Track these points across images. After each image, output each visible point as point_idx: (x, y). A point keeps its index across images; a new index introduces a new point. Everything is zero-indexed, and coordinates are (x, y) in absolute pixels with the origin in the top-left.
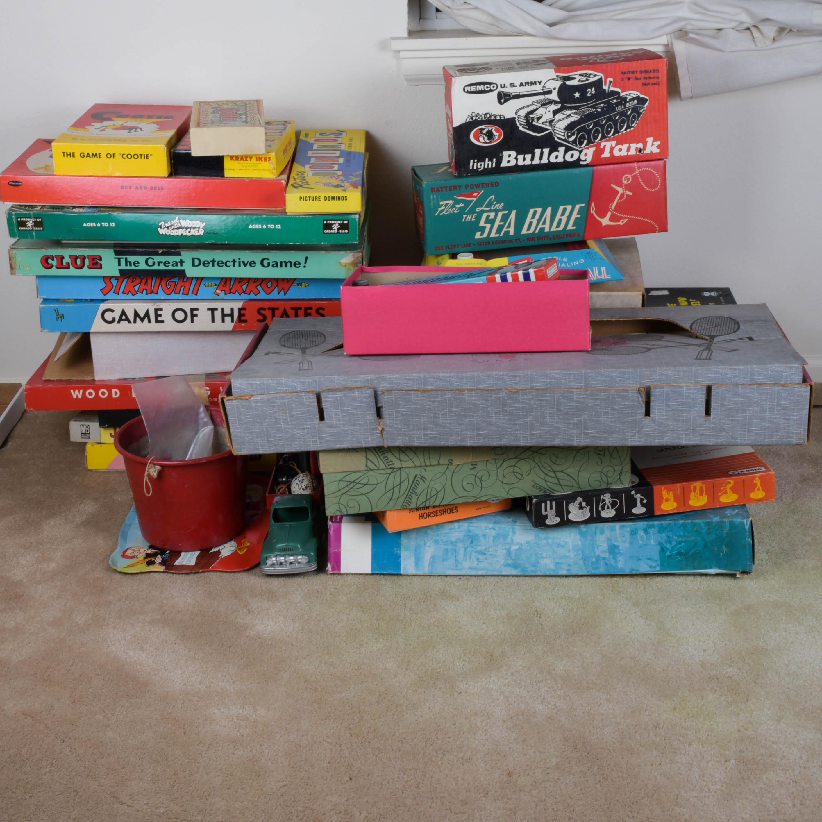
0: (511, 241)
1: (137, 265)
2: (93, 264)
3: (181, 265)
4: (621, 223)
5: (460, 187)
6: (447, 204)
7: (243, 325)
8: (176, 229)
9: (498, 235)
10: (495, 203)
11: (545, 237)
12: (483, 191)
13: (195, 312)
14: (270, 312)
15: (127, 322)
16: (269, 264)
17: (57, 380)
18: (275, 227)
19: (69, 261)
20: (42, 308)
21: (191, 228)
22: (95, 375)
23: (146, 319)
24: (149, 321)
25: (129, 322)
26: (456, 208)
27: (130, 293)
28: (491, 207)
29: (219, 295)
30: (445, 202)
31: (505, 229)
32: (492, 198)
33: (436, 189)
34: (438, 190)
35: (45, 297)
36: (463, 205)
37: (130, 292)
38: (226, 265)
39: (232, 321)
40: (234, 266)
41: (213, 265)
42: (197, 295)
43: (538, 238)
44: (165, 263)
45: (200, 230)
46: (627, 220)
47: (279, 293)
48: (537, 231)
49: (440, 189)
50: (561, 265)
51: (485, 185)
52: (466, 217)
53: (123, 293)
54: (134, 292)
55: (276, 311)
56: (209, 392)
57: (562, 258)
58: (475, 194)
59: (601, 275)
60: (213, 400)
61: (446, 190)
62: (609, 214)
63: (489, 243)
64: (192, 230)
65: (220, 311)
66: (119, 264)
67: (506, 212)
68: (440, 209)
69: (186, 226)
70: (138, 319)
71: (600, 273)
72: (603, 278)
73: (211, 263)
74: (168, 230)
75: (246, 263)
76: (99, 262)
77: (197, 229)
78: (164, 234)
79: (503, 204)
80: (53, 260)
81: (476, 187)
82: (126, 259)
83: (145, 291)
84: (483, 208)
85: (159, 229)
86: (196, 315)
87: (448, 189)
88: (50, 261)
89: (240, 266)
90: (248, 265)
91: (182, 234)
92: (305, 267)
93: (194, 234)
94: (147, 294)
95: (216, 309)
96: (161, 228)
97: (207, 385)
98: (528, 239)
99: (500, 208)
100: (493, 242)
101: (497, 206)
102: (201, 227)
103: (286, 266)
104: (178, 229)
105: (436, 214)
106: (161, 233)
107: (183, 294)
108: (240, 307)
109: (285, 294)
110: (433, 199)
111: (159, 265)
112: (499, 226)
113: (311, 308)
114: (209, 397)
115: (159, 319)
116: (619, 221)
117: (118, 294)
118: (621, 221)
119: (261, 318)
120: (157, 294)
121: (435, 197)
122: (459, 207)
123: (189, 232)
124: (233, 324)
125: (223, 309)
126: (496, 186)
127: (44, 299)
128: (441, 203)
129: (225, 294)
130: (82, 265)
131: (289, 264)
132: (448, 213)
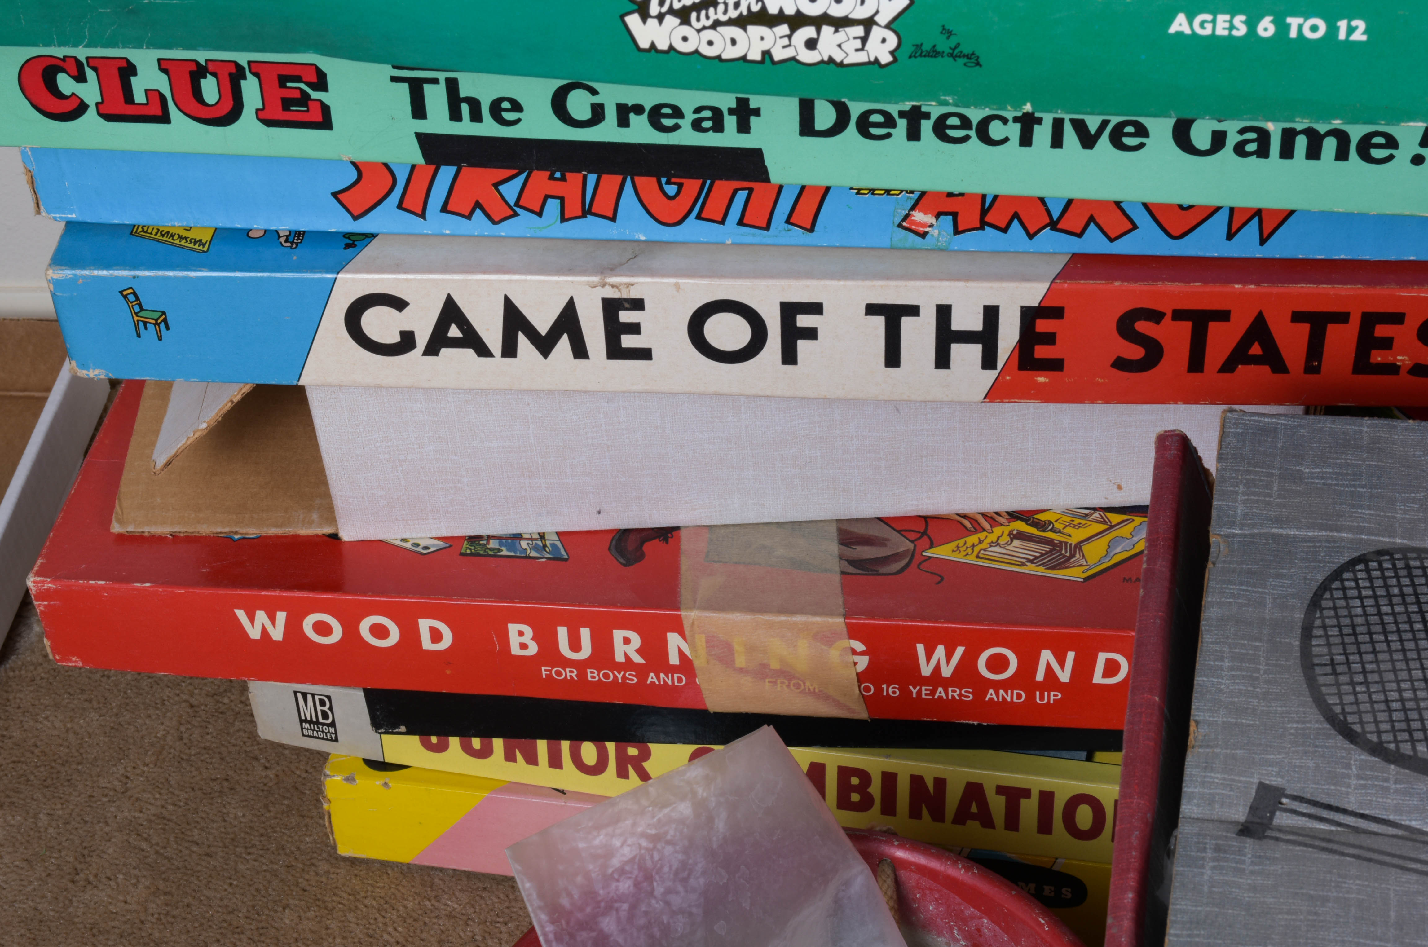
1: (508, 116)
2: (287, 104)
3: (744, 127)
7: (1041, 379)
8: (731, 22)
13: (803, 321)
14: (1186, 327)
15: (470, 352)
16: (1218, 140)
17: (174, 536)
18: (1332, 29)
19: (162, 84)
20: (57, 284)
21: (820, 21)
22: (340, 521)
23: (564, 343)
24: (580, 351)
25: (483, 351)
27: (478, 211)
29: (924, 235)
35: (73, 216)
37: (478, 205)
38: (985, 137)
39: (989, 361)
40: (1026, 140)
41: (914, 134)
42: (811, 230)
44: (655, 116)
45: (877, 33)
47: (1230, 236)
53: (444, 209)
54: (498, 210)
55: (1214, 327)
56: (863, 662)
60: (879, 690)
64: (827, 30)
65: (928, 318)
66: (419, 111)
69: (790, 11)
70: (523, 341)
73: (902, 124)
74: (685, 30)
75: (1093, 129)
76: (315, 95)
77: (859, 31)
78: (662, 45)
80: (80, 78)
82: (452, 86)
83: (553, 206)
85: (633, 21)
86: (811, 334)
88: (65, 83)
89: (1057, 142)
90: (1104, 141)
91: (767, 54)
92: (1417, 160)
93: (838, 57)
94: (564, 219)
95: (913, 311)
96: (645, 16)
97: (854, 632)
102: (882, 19)
103: (1314, 152)
104: (742, 22)
106: (645, 44)
107: (741, 223)
108: (1034, 302)
109: (1263, 241)
111: (623, 122)
113: (1397, 318)
114: (861, 677)
115: (628, 341)
117: (423, 215)
119: (1135, 352)
120: (613, 219)
123: (811, 44)
124: (991, 375)
125: (944, 313)
127: (70, 225)
129: (957, 232)
130: (228, 105)
131: (1330, 145)
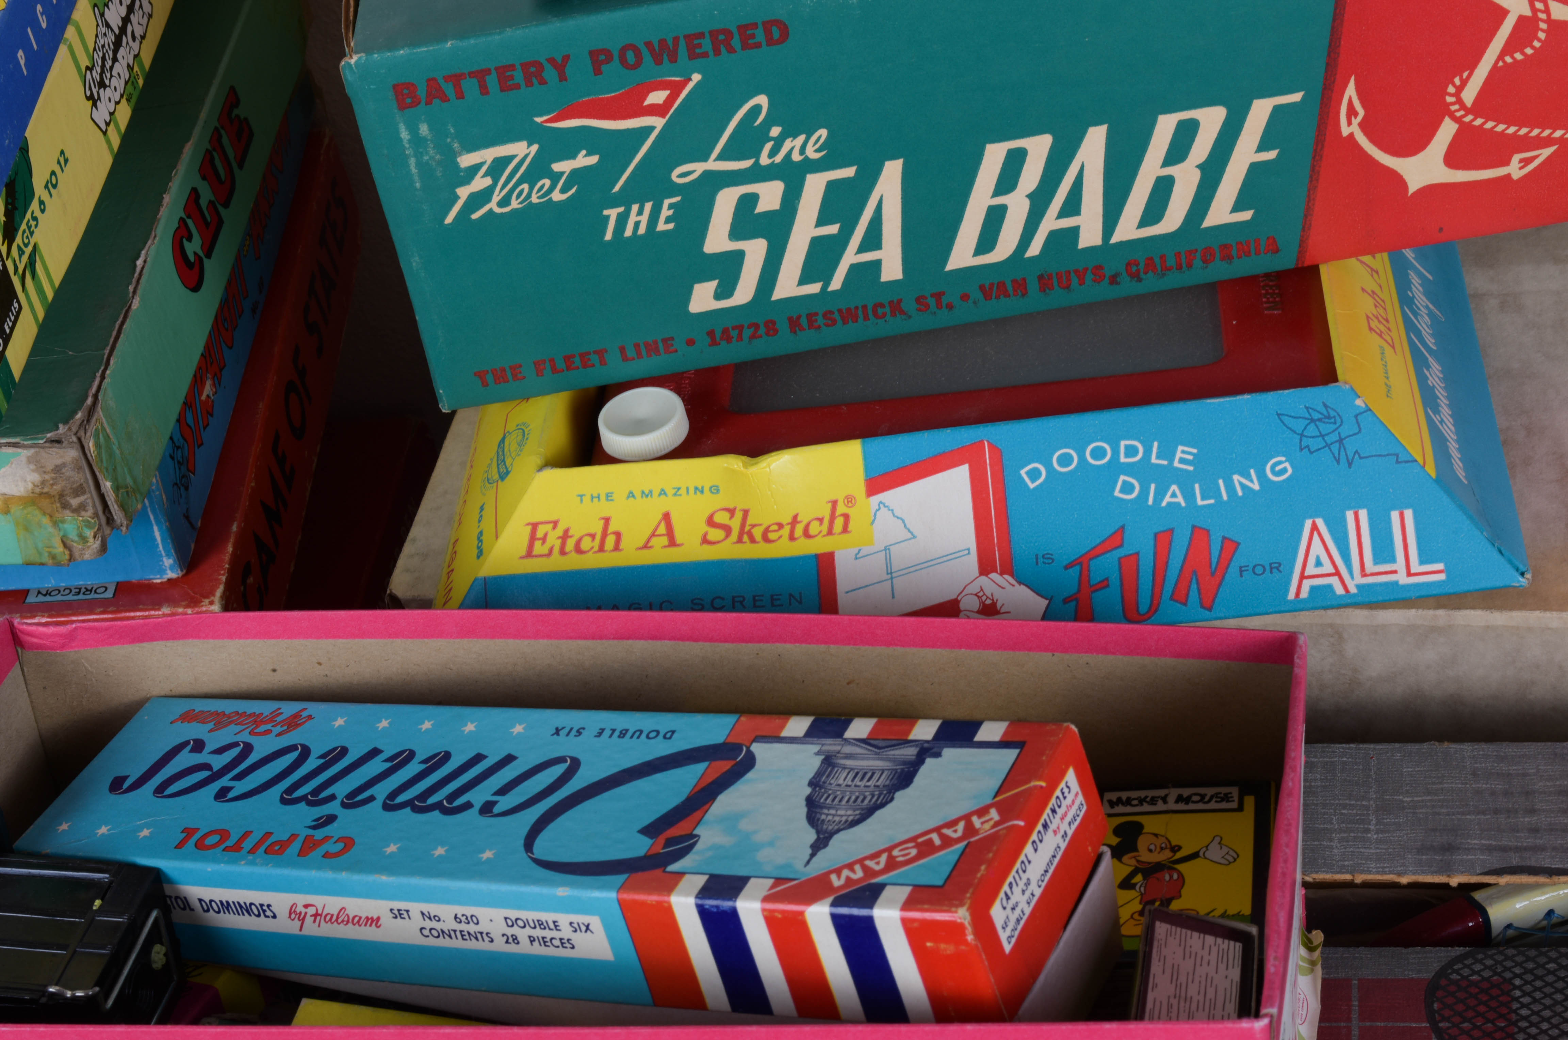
0: (896, 307)
4: (1515, 169)
5: (560, 66)
6: (500, 164)
9: (814, 288)
10: (775, 131)
11: (1081, 275)
12: (696, 77)
26: (555, 177)
28: (757, 155)
30: (488, 155)
31: (850, 257)
32: (757, 109)
33: (422, 92)
34: (435, 92)
36: (594, 160)
43: (1045, 282)
46: (1546, 152)
48: (1035, 249)
49: (449, 89)
50: (1160, 494)
51: (707, 44)
52: (622, 220)
57: (1167, 453)
58: (657, 97)
59: (1393, 560)
61: (484, 90)
62: (1447, 130)
63: (771, 328)
67: (849, 172)
68: (464, 193)
71: (1383, 552)
72: (1402, 578)
79: (823, 133)
81: (658, 61)
84: (712, 165)
87: (492, 81)
98: (986, 292)
99: (812, 153)
100: (794, 324)
101: (793, 145)
105: (449, 220)
110: (417, 141)
112: (816, 242)
116: (1507, 163)
118: (1516, 158)
121: (424, 129)
122: (574, 172)
126: (771, 42)
128: (466, 160)
132: (515, 204)
